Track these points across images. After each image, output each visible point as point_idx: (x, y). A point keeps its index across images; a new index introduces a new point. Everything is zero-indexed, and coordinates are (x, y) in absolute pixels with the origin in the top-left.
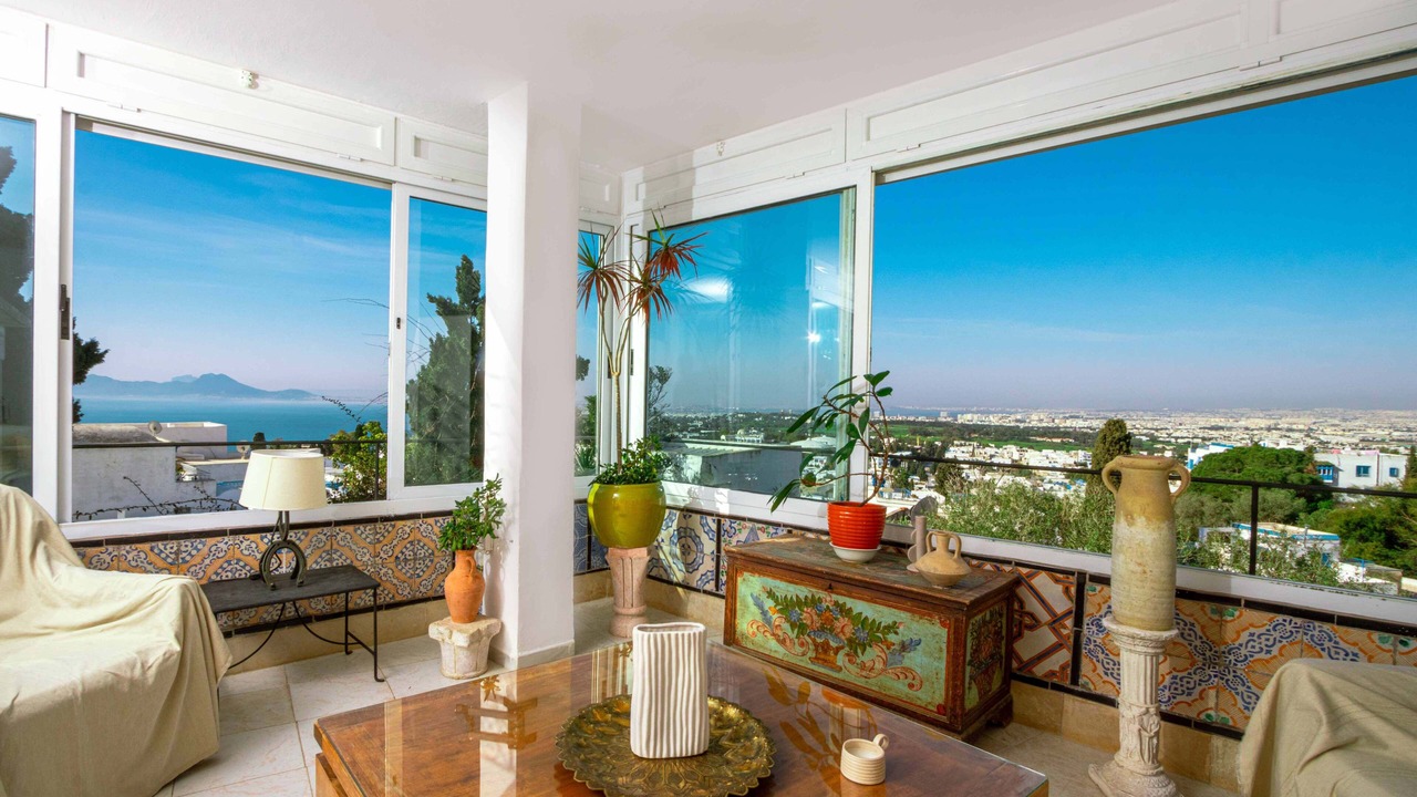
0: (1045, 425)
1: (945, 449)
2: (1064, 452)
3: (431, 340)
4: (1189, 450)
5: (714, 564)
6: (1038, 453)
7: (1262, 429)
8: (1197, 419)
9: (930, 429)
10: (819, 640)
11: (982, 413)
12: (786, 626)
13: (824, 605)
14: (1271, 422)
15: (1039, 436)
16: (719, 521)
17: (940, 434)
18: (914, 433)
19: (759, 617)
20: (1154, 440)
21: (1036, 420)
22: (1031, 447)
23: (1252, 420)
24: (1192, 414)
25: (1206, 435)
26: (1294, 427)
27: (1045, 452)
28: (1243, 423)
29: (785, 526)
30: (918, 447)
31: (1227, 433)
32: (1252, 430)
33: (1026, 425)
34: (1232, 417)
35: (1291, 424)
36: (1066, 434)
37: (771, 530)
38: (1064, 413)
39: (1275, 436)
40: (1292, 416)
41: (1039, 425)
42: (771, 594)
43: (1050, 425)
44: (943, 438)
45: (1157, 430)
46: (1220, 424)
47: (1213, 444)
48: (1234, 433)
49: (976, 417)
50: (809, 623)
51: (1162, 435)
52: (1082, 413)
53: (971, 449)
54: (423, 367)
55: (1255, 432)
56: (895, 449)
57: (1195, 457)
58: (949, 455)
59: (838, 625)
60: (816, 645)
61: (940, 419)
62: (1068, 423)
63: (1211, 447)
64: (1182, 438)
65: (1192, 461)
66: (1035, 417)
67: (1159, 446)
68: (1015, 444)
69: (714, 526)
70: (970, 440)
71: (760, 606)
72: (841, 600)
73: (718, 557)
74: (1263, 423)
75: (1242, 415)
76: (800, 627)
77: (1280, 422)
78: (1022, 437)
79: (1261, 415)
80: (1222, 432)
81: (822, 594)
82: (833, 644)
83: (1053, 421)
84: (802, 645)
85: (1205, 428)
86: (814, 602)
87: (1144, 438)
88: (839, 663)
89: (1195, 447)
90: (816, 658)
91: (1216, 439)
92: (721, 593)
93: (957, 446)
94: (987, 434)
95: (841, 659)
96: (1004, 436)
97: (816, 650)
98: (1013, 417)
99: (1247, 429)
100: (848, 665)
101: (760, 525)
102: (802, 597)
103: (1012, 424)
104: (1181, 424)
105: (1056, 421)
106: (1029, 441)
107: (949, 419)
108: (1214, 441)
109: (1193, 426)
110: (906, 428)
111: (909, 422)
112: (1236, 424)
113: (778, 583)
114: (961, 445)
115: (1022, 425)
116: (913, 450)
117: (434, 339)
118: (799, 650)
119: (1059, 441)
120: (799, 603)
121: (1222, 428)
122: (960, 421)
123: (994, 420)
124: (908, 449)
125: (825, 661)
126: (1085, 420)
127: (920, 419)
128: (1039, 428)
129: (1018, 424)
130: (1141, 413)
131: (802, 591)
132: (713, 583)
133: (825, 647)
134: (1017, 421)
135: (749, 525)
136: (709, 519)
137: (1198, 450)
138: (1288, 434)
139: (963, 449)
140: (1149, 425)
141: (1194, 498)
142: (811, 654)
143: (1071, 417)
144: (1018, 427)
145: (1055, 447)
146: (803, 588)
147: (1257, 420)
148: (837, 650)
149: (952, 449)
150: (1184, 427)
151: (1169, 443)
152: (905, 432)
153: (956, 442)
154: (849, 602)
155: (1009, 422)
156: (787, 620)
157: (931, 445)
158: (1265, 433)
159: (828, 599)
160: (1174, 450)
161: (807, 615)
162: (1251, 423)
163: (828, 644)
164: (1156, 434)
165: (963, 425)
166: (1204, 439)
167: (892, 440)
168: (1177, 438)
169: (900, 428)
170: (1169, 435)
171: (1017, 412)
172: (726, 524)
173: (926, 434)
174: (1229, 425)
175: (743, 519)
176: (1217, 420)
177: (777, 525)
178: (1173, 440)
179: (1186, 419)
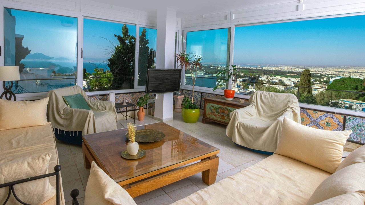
0: (289, 70)
1: (259, 77)
2: (294, 78)
3: (115, 47)
4: (330, 78)
5: (200, 102)
6: (286, 78)
7: (353, 72)
8: (334, 69)
9: (255, 71)
10: (222, 115)
11: (270, 66)
12: (216, 112)
13: (223, 108)
14: (356, 70)
15: (287, 74)
16: (201, 94)
17: (258, 73)
18: (250, 72)
19: (210, 111)
20: (321, 75)
21: (286, 69)
22: (285, 77)
23: (350, 69)
24: (333, 68)
25: (337, 74)
26: (363, 72)
27: (289, 78)
28: (348, 70)
29: (215, 94)
30: (251, 76)
31: (343, 73)
32: (351, 72)
33: (283, 70)
34: (345, 69)
35: (362, 71)
36: (295, 73)
37: (212, 95)
38: (295, 67)
39: (357, 74)
40: (363, 69)
41: (287, 70)
42: (213, 107)
43: (291, 70)
44: (258, 74)
45: (322, 72)
46: (341, 71)
47: (338, 77)
48: (345, 73)
49: (268, 67)
50: (220, 112)
51: (324, 74)
52: (300, 67)
53: (267, 77)
54: (113, 54)
55: (351, 73)
56: (244, 77)
57: (332, 80)
58: (260, 79)
59: (225, 112)
60: (221, 116)
61: (258, 68)
62: (296, 70)
63: (337, 77)
64: (330, 74)
65: (331, 81)
66: (286, 68)
67: (323, 77)
68: (280, 76)
69: (200, 95)
70: (266, 74)
71: (210, 109)
72: (226, 107)
73: (201, 101)
74: (354, 70)
75: (348, 68)
76: (218, 112)
77: (359, 70)
78: (283, 74)
79: (353, 68)
80: (341, 73)
81: (223, 106)
82: (224, 115)
83: (291, 69)
84: (219, 116)
85: (336, 72)
86: (221, 108)
87: (318, 75)
88: (225, 119)
89: (332, 77)
90: (221, 118)
91: (340, 75)
92: (201, 108)
93: (263, 76)
94: (272, 72)
95: (226, 118)
96: (277, 73)
97: (221, 117)
98: (279, 68)
99: (349, 72)
100: (227, 119)
101: (210, 94)
102: (219, 107)
103: (279, 70)
104: (329, 71)
105: (292, 69)
106: (284, 75)
107: (261, 68)
108: (339, 76)
109: (333, 71)
110: (247, 70)
111: (248, 69)
112: (346, 71)
113: (214, 104)
114: (264, 76)
115: (282, 70)
116: (250, 77)
117: (116, 47)
118: (218, 117)
119: (293, 75)
120: (218, 108)
121: (342, 72)
122: (263, 69)
123: (274, 68)
124: (248, 77)
125: (223, 118)
126: (301, 69)
127: (252, 68)
128: (287, 71)
129: (281, 70)
130: (318, 67)
131: (219, 106)
132: (200, 106)
133: (223, 116)
134: (281, 69)
135: (208, 94)
136: (199, 93)
137: (333, 78)
138: (361, 74)
139: (264, 77)
140: (320, 71)
141: (330, 92)
142: (220, 117)
143: (297, 68)
144: (281, 71)
145: (292, 77)
146: (219, 105)
147: (352, 70)
148: (225, 116)
149: (261, 77)
150: (331, 72)
151: (325, 76)
152: (247, 72)
153: (262, 75)
154: (228, 107)
155: (278, 69)
156: (216, 111)
157: (255, 76)
158: (354, 73)
159: (224, 107)
160: (327, 78)
161: (220, 110)
162: (351, 70)
163: (223, 115)
164: (322, 73)
165: (265, 70)
166: (336, 75)
167: (243, 74)
168: (328, 75)
169: (246, 70)
170: (326, 74)
171: (281, 66)
172: (203, 94)
173: (253, 72)
174: (344, 71)
175: (207, 93)
176: (340, 69)
177: (213, 94)
178: (327, 75)
179: (331, 69)
